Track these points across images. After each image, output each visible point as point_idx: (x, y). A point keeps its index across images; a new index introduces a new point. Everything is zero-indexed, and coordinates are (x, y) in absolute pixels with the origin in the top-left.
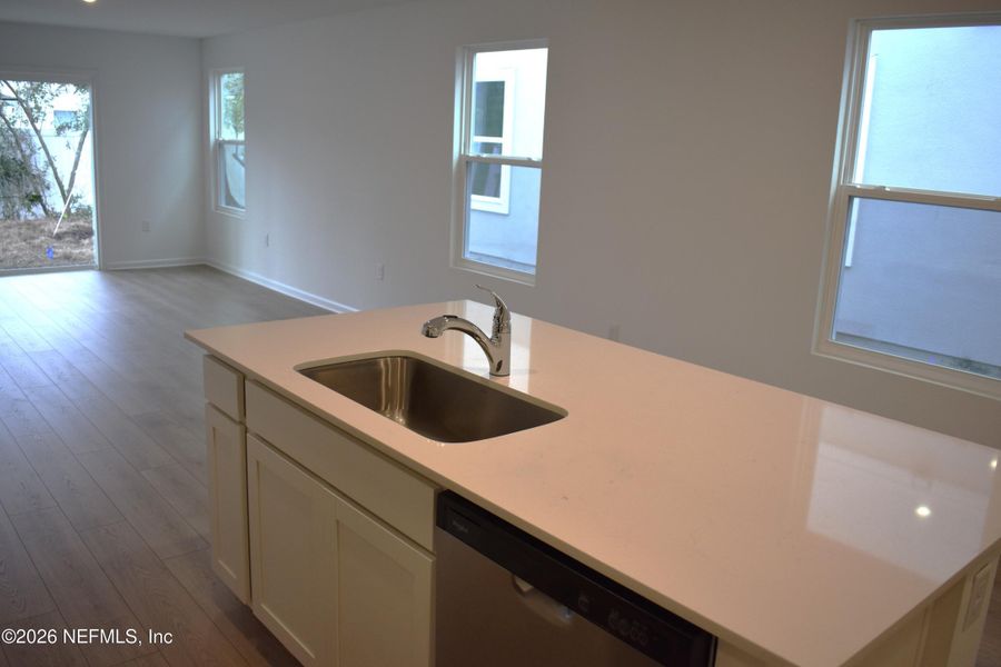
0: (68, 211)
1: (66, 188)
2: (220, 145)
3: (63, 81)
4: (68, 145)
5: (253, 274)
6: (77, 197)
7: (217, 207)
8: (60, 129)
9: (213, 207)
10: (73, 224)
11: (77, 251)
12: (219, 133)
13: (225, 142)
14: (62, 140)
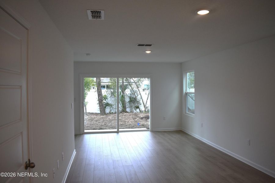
0: (145, 111)
1: (145, 105)
2: (186, 94)
3: (145, 78)
4: (146, 94)
5: (197, 136)
6: (148, 107)
7: (185, 113)
8: (144, 90)
9: (184, 113)
10: (146, 114)
11: (146, 123)
12: (186, 90)
13: (188, 93)
14: (144, 92)
